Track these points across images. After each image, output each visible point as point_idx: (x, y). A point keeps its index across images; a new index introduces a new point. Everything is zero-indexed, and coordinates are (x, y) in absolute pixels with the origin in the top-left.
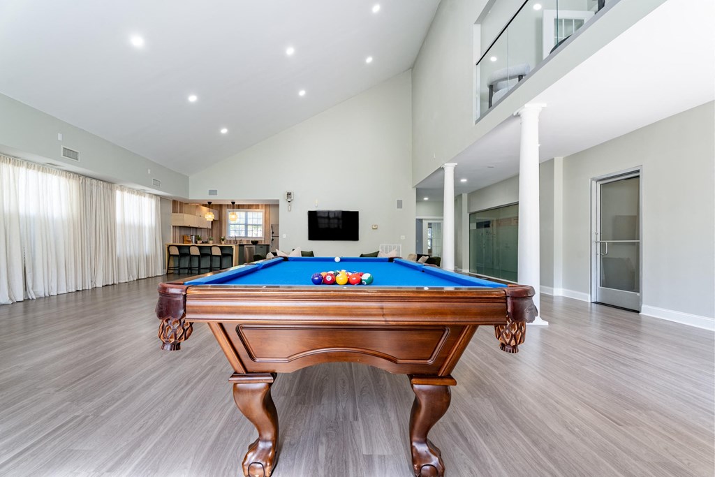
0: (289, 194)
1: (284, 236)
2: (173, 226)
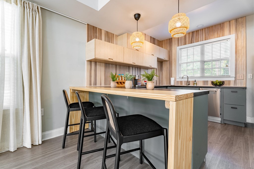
2: (88, 61)
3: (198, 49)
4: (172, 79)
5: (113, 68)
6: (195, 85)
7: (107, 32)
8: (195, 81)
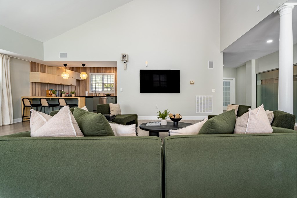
0: (124, 56)
1: (121, 89)
2: (31, 82)
3: (101, 76)
4: (87, 92)
5: (46, 86)
6: (99, 96)
7: (42, 64)
8: (99, 94)
